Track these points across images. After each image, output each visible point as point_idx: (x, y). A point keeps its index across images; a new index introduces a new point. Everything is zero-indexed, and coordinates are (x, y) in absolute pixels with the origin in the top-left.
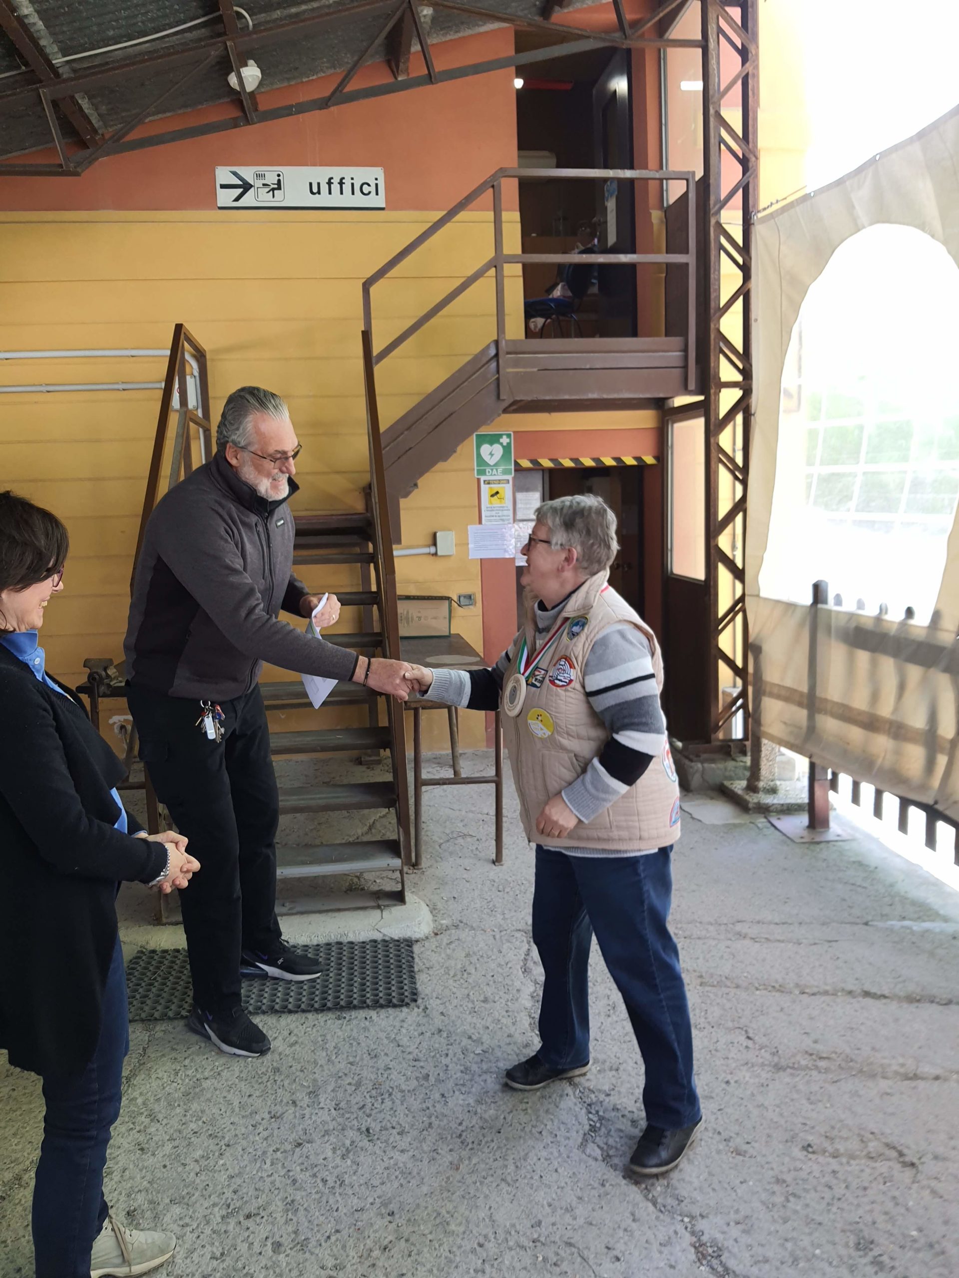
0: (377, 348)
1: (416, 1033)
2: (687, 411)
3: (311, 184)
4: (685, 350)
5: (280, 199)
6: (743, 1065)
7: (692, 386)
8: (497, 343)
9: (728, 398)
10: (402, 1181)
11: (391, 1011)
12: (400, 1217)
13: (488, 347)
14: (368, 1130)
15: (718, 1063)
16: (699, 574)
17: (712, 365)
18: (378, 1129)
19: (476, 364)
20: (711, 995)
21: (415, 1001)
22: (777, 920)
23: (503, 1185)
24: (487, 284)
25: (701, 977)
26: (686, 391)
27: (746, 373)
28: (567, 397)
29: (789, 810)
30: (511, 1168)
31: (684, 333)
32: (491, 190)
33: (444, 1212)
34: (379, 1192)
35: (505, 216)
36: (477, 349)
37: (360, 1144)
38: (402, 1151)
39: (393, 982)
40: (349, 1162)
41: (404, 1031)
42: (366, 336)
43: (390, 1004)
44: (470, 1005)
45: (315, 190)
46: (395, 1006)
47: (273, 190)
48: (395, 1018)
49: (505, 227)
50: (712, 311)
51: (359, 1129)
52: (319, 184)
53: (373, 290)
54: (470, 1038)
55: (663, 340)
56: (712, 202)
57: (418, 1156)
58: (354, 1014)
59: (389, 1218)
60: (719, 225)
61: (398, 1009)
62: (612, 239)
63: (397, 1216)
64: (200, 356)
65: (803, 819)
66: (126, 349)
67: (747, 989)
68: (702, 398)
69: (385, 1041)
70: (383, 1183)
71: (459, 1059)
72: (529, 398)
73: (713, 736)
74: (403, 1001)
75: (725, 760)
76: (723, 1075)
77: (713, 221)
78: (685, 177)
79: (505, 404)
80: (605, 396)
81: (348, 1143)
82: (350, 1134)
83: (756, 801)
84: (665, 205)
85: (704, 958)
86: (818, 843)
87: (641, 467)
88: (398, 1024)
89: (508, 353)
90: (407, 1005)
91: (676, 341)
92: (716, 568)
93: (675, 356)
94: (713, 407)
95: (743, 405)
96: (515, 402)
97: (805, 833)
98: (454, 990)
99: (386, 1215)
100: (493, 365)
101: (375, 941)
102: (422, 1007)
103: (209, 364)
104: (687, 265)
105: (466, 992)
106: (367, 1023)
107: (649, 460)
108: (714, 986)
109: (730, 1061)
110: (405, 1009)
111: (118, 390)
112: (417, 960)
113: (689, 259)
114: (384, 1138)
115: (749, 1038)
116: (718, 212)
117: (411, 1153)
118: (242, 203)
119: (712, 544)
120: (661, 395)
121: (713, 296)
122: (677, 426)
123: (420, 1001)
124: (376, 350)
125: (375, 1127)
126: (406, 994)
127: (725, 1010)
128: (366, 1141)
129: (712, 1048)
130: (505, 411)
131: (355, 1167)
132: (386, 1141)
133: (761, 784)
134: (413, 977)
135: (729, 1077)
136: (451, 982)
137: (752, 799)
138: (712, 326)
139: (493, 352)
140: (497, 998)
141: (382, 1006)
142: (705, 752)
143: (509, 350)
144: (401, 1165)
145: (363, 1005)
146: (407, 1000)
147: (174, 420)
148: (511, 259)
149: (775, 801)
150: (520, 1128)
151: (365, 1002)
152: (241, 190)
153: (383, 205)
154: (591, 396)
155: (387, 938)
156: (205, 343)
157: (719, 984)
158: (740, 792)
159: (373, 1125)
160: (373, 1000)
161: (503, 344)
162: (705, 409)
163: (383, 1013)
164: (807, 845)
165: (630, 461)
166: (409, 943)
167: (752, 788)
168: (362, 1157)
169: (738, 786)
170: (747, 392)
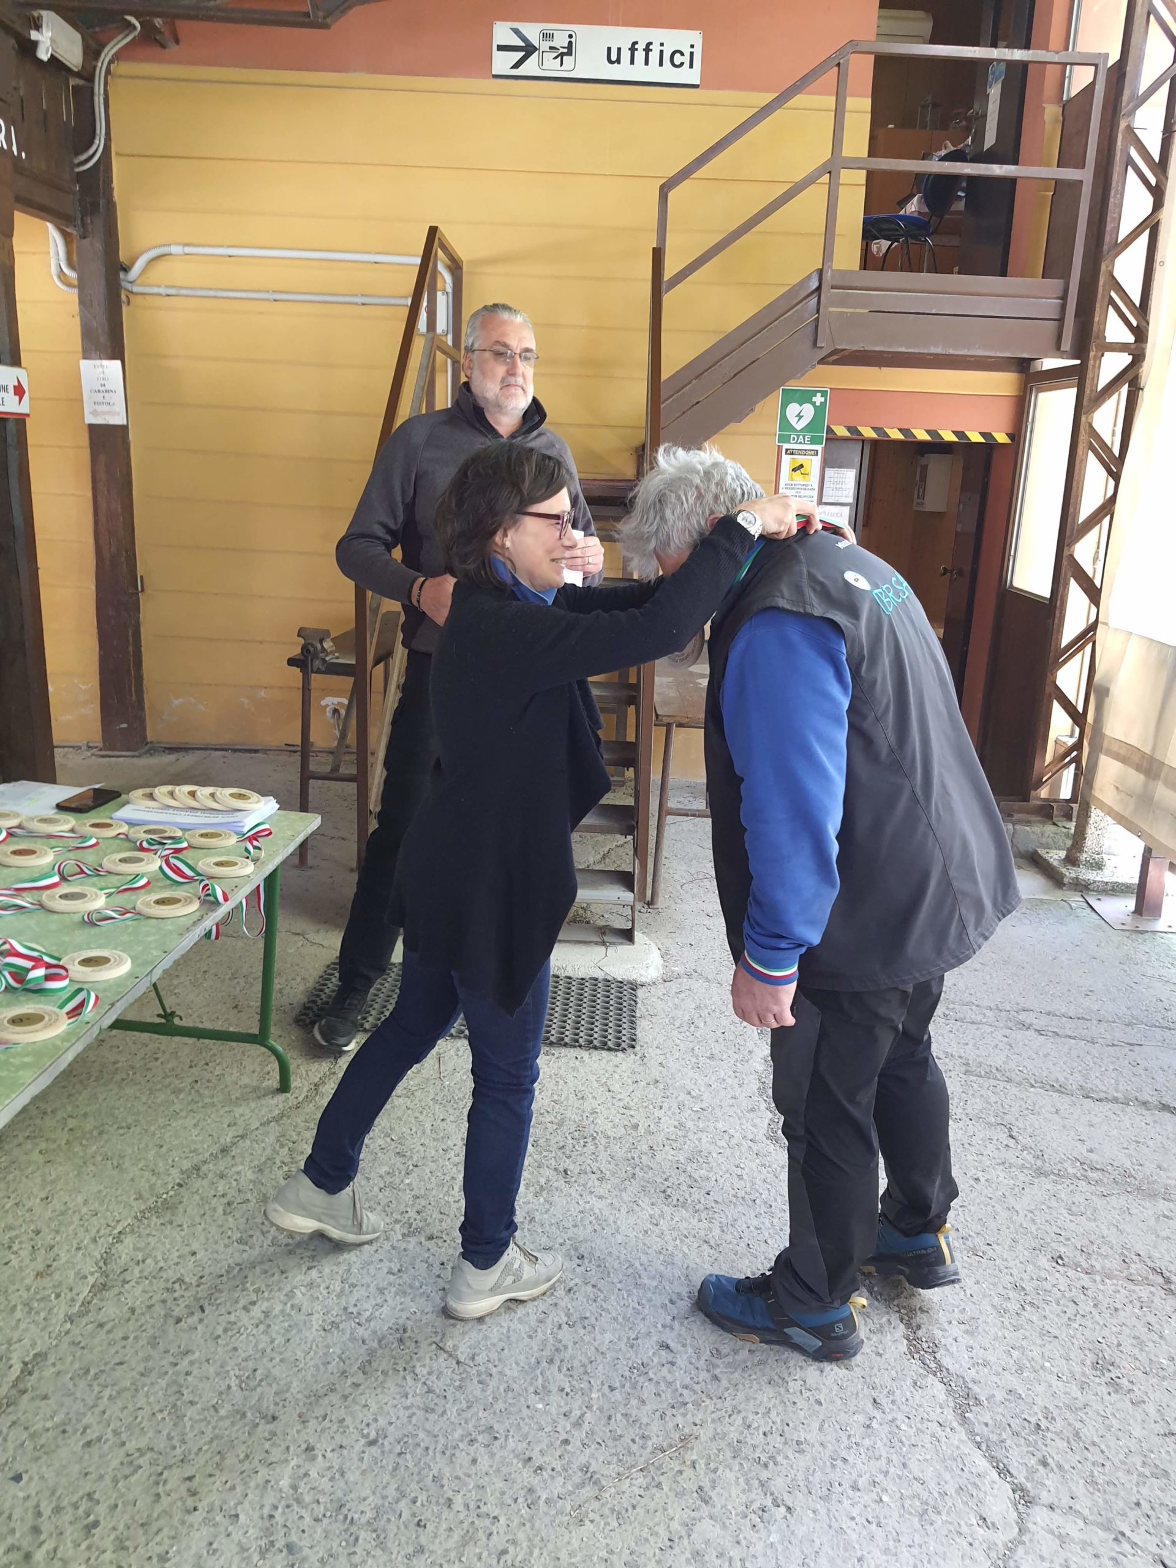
0: (670, 270)
1: (630, 1081)
2: (1056, 377)
3: (609, 49)
4: (1064, 297)
5: (570, 67)
6: (999, 1164)
7: (1066, 345)
8: (821, 273)
9: (1112, 365)
10: (596, 1227)
11: (605, 1053)
12: (590, 1262)
13: (809, 277)
14: (565, 1172)
15: (970, 1158)
16: (1043, 590)
17: (1096, 319)
18: (576, 1171)
19: (791, 300)
20: (975, 1086)
21: (633, 1047)
22: (1071, 1014)
23: (705, 1246)
24: (817, 194)
25: (967, 1064)
26: (1057, 350)
27: (1140, 333)
28: (903, 349)
29: (1115, 890)
30: (717, 1232)
31: (1066, 276)
32: (836, 69)
33: (637, 1264)
34: (570, 1234)
35: (851, 102)
36: (795, 280)
37: (556, 1184)
38: (600, 1197)
39: (611, 1025)
40: (542, 1200)
41: (617, 1076)
42: (658, 255)
43: (604, 1046)
44: (694, 1060)
45: (614, 57)
46: (609, 1049)
47: (562, 55)
48: (608, 1062)
49: (849, 119)
50: (1105, 247)
51: (556, 1169)
52: (619, 50)
53: (672, 195)
54: (689, 1093)
55: (1037, 282)
56: (1125, 98)
57: (617, 1205)
58: (564, 1051)
59: (578, 1261)
60: (1130, 129)
61: (613, 1053)
62: (990, 139)
63: (586, 1261)
64: (456, 267)
65: (1131, 904)
66: (369, 253)
67: (1019, 1084)
68: (1078, 362)
69: (595, 1084)
70: (575, 1226)
71: (674, 1114)
72: (855, 348)
73: (1033, 793)
74: (619, 1045)
75: (1044, 823)
76: (974, 1171)
77: (1123, 125)
78: (1093, 61)
79: (823, 354)
80: (951, 352)
81: (543, 1181)
82: (547, 1172)
83: (1073, 875)
84: (1065, 98)
85: (974, 1045)
86: (1142, 932)
87: (990, 446)
88: (611, 1069)
89: (833, 287)
90: (624, 1050)
91: (1056, 284)
92: (1067, 584)
93: (1049, 305)
94: (1090, 375)
95: (1130, 375)
96: (835, 352)
97: (1129, 920)
98: (678, 1042)
99: (575, 1258)
100: (813, 301)
101: (596, 979)
102: (640, 1055)
103: (466, 279)
104: (1081, 182)
105: (691, 1045)
106: (577, 1063)
107: (1001, 438)
108: (981, 1076)
109: (984, 1158)
110: (620, 1054)
111: (356, 304)
112: (639, 1005)
113: (1085, 175)
114: (581, 1181)
115: (1011, 1136)
116: (1132, 113)
117: (609, 1201)
118: (520, 71)
119: (1066, 553)
120: (1025, 356)
121: (1109, 227)
122: (1041, 395)
123: (638, 1048)
124: (668, 273)
125: (574, 1169)
126: (624, 1038)
127: (989, 1103)
128: (562, 1182)
129: (965, 1141)
130: (822, 361)
131: (547, 1206)
132: (583, 1185)
133: (1084, 857)
134: (633, 1022)
135: (979, 1174)
136: (675, 1033)
137: (1069, 873)
138: (1103, 267)
139: (814, 284)
140: (725, 1056)
141: (596, 1048)
142: (1019, 812)
143: (835, 283)
144: (597, 1211)
145: (575, 1044)
146: (624, 1045)
147: (418, 346)
148: (852, 164)
149: (1098, 879)
150: (732, 1192)
151: (577, 1041)
152: (523, 54)
153: (698, 82)
154: (933, 350)
155: (609, 978)
156: (463, 253)
157: (988, 1075)
158: (1055, 863)
159: (571, 1167)
160: (587, 1040)
161: (828, 276)
162: (1079, 376)
163: (596, 1054)
164: (1128, 933)
165: (975, 437)
166: (634, 986)
167: (1071, 860)
168: (556, 1198)
169: (1055, 857)
170: (1138, 358)
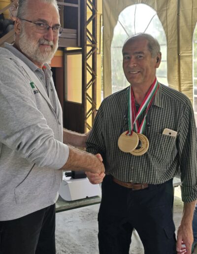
2: (73, 52)
4: (77, 33)
7: (79, 45)
9: (89, 49)
16: (80, 102)
26: (77, 46)
27: (94, 42)
31: (77, 28)
50: (85, 22)
68: (81, 48)
91: (75, 31)
92: (86, 100)
93: (74, 35)
94: (85, 51)
95: (93, 52)
104: (77, 8)
113: (78, 6)
121: (85, 18)
138: (85, 27)
162: (83, 52)
170: (94, 48)
